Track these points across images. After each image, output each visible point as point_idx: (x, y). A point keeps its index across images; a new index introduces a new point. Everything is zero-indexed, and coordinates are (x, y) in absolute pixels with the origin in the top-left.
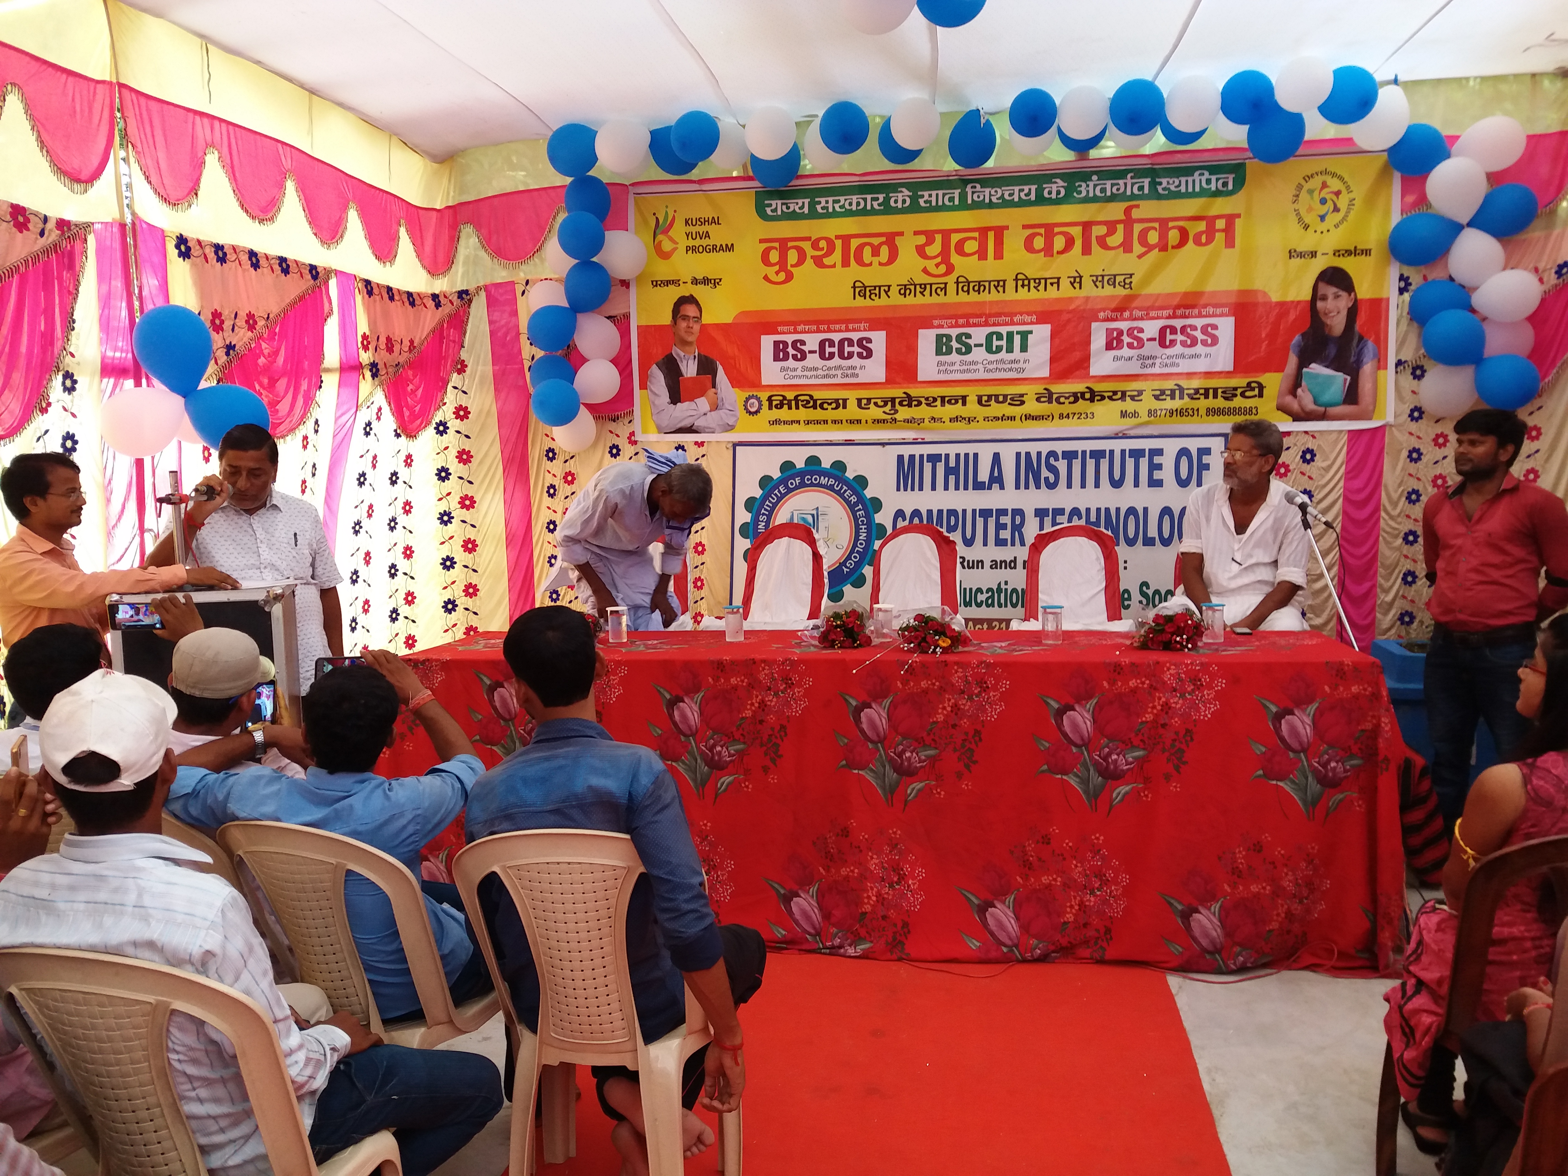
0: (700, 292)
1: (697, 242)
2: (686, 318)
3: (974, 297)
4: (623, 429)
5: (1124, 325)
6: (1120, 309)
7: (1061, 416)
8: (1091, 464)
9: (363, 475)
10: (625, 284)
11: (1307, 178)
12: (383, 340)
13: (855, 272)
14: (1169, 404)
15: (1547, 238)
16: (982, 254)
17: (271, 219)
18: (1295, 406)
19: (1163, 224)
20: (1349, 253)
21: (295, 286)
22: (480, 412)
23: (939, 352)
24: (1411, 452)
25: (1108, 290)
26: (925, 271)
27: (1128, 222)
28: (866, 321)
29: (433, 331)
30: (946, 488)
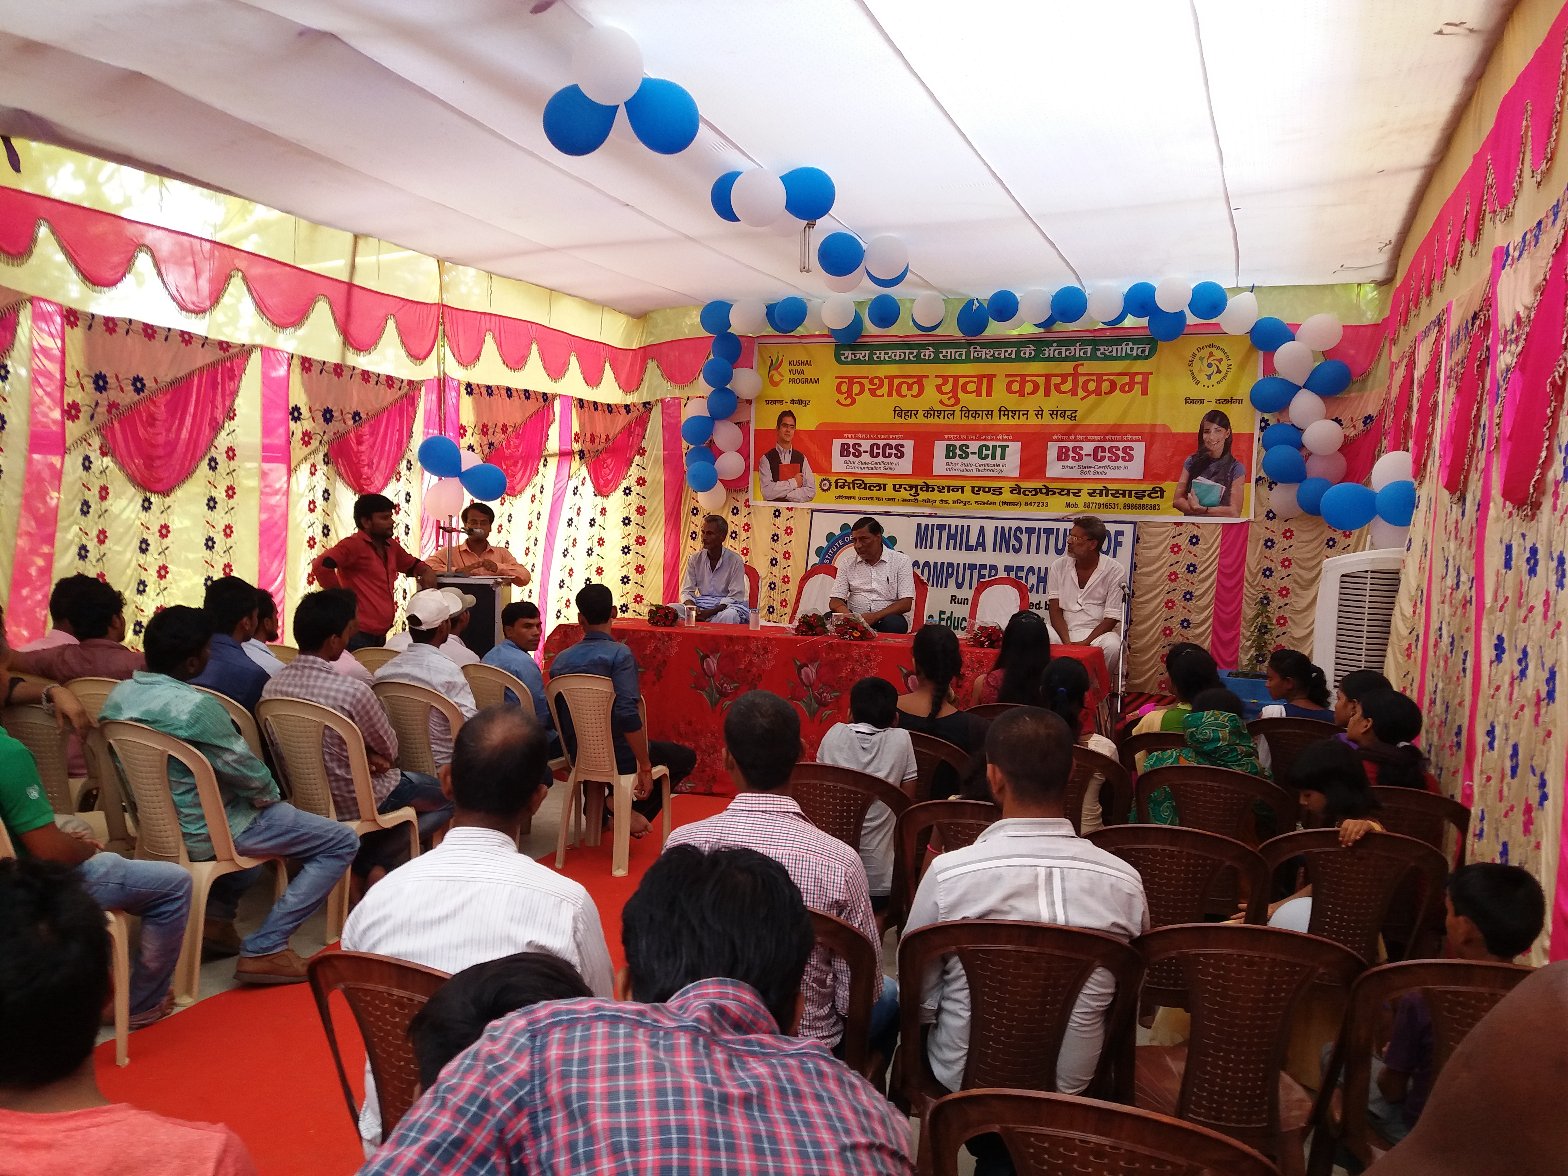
0: (795, 409)
1: (796, 377)
2: (786, 425)
3: (972, 421)
4: (742, 497)
5: (1070, 445)
6: (1068, 434)
7: (1026, 504)
8: (1043, 538)
9: (571, 520)
10: (749, 402)
11: (1199, 349)
12: (588, 435)
13: (896, 400)
14: (1098, 499)
15: (1362, 397)
16: (978, 393)
17: (522, 368)
18: (1186, 504)
19: (1100, 377)
20: (1226, 401)
21: (532, 406)
22: (653, 481)
23: (947, 457)
24: (1266, 541)
25: (1060, 421)
26: (941, 402)
27: (1076, 375)
28: (901, 433)
29: (624, 429)
30: (948, 548)
